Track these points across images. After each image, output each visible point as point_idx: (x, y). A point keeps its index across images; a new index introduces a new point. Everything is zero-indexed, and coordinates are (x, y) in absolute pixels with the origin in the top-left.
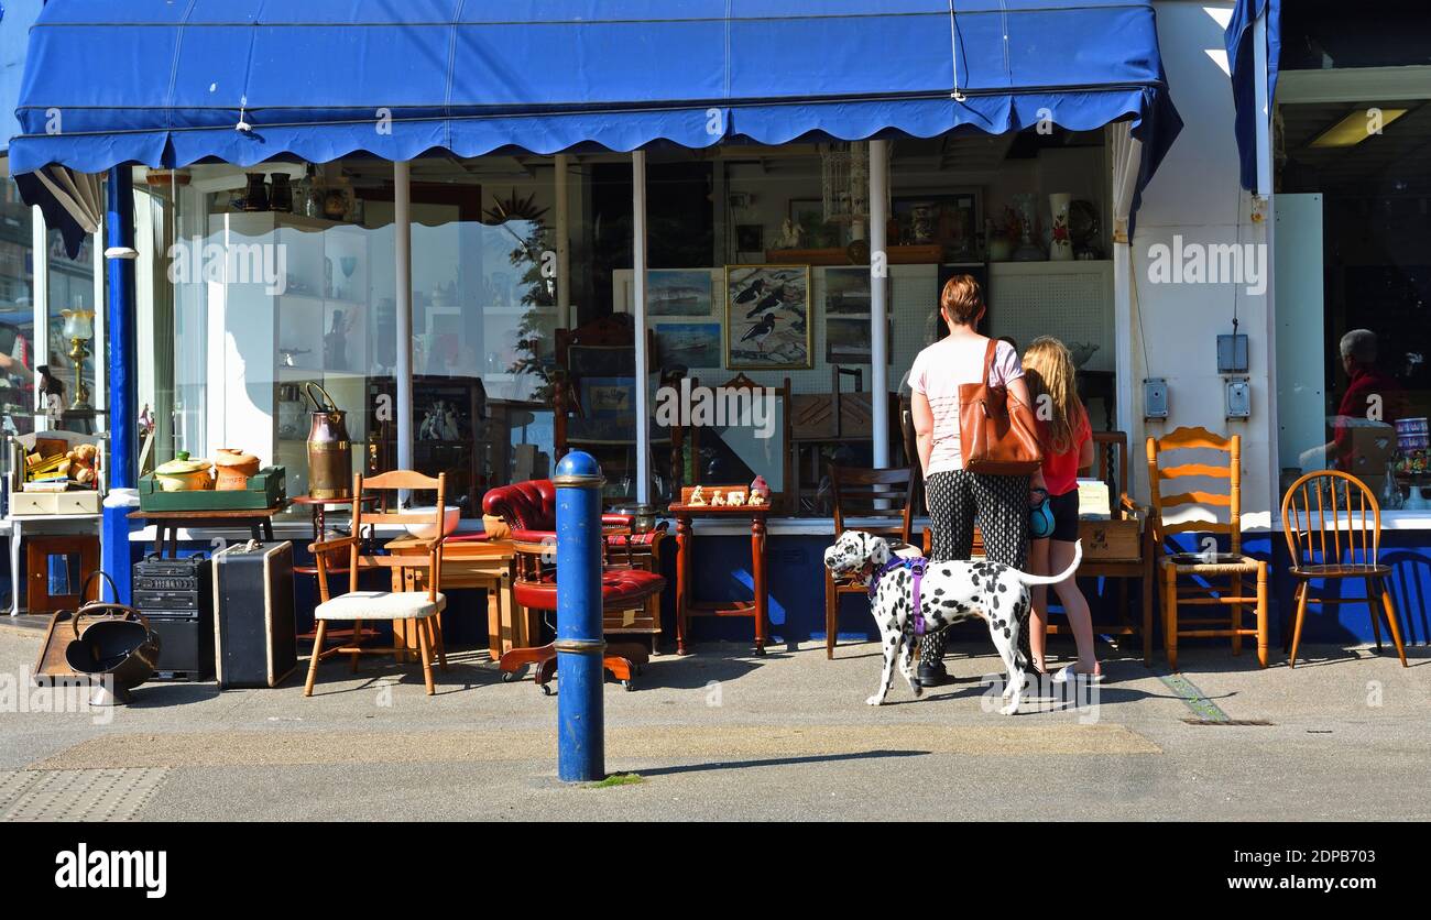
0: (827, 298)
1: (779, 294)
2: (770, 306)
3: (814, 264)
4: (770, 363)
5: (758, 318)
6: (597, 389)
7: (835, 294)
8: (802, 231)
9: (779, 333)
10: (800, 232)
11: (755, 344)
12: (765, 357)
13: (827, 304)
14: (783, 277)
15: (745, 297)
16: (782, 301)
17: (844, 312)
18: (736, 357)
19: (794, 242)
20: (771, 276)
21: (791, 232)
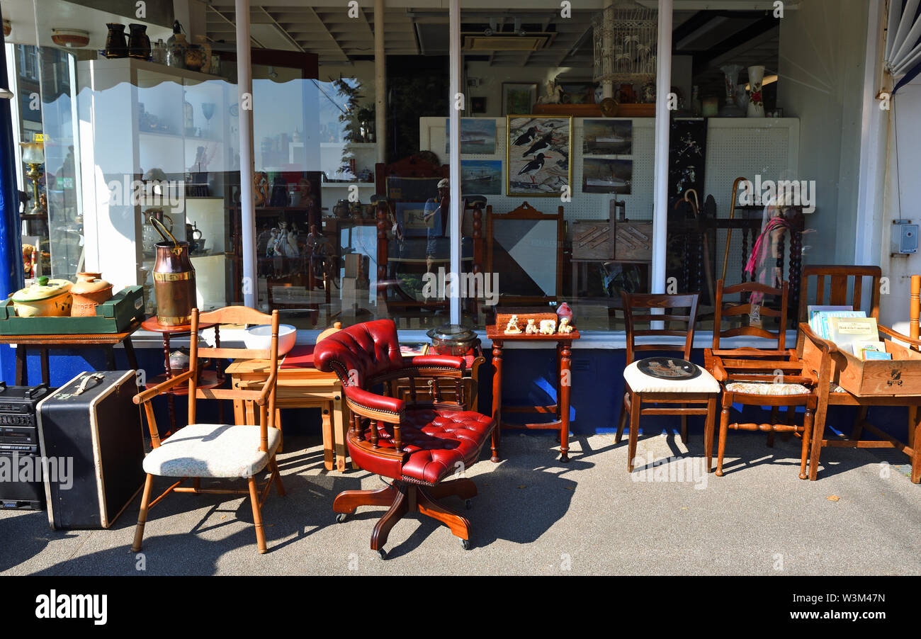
0: (584, 143)
1: (548, 138)
2: (541, 148)
3: (575, 116)
4: (540, 192)
5: (531, 157)
6: (409, 212)
7: (590, 140)
8: (562, 91)
9: (546, 169)
10: (560, 91)
11: (528, 177)
12: (536, 187)
13: (584, 147)
14: (552, 125)
15: (522, 141)
16: (550, 144)
17: (596, 154)
18: (514, 187)
19: (557, 98)
20: (542, 124)
21: (553, 91)
